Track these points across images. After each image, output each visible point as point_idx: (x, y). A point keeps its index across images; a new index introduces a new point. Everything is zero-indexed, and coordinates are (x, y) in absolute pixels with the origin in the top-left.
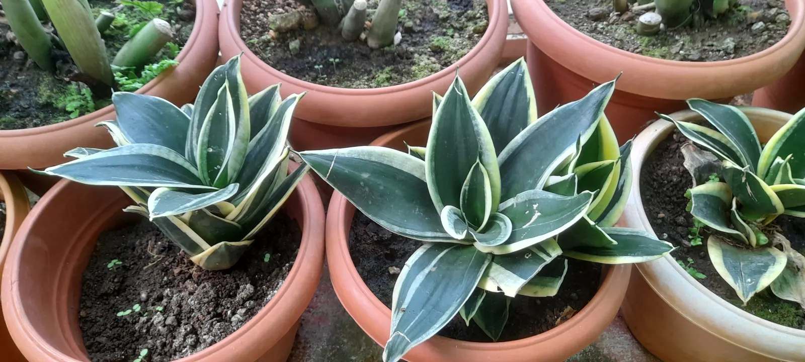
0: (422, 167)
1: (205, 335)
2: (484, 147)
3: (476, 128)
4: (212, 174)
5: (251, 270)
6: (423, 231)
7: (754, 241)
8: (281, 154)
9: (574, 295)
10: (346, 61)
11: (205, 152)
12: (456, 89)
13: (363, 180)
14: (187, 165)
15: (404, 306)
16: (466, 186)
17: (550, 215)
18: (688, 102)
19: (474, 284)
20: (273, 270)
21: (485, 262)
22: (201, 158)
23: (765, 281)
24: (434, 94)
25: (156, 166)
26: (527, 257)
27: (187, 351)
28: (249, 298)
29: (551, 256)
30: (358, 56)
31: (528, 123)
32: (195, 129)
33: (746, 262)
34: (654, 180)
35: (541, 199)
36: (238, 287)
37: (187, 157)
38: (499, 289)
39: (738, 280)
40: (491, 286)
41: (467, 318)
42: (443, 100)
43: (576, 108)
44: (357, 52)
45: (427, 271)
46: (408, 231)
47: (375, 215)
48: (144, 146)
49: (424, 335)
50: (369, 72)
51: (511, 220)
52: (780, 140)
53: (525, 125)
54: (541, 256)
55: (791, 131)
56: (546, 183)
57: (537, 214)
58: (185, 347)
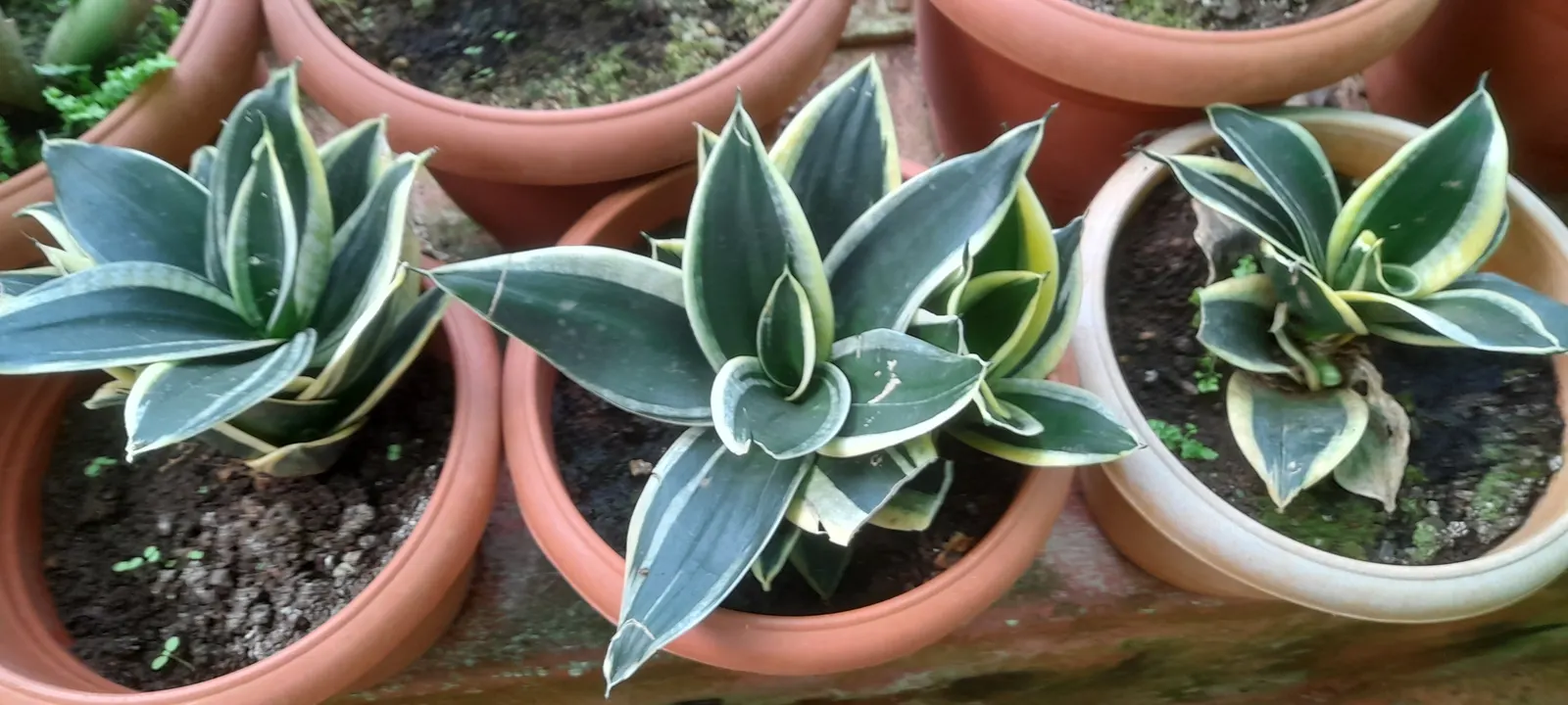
0: (679, 281)
1: (285, 606)
2: (796, 247)
3: (779, 211)
4: (266, 305)
5: (367, 472)
6: (686, 407)
7: (1312, 380)
8: (393, 278)
9: (971, 506)
10: (532, 34)
11: (244, 266)
12: (738, 133)
13: (565, 316)
14: (211, 294)
15: (647, 563)
16: (766, 316)
17: (915, 387)
18: (1209, 112)
19: (777, 513)
20: (409, 472)
21: (801, 469)
22: (239, 277)
23: (1322, 466)
24: (701, 130)
25: (143, 308)
26: (875, 464)
27: (254, 636)
28: (367, 530)
29: (914, 466)
30: (555, 19)
31: (884, 191)
32: (221, 217)
33: (1293, 426)
34: (1138, 266)
35: (901, 352)
36: (342, 507)
37: (211, 278)
38: (821, 528)
39: (1272, 463)
40: (807, 522)
41: (765, 576)
42: (719, 142)
43: (971, 171)
44: (555, 12)
45: (691, 487)
46: (658, 409)
47: (592, 379)
48: (115, 270)
49: (680, 625)
50: (579, 58)
51: (849, 381)
52: (1373, 193)
53: (878, 194)
54: (899, 464)
55: (1396, 177)
56: (912, 320)
57: (894, 382)
58: (250, 628)
